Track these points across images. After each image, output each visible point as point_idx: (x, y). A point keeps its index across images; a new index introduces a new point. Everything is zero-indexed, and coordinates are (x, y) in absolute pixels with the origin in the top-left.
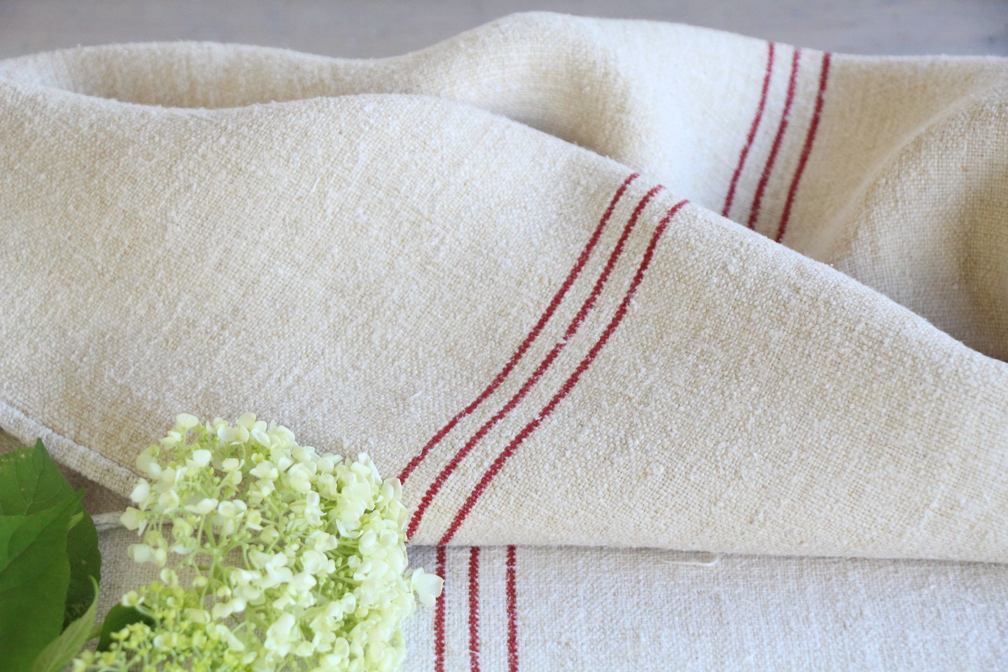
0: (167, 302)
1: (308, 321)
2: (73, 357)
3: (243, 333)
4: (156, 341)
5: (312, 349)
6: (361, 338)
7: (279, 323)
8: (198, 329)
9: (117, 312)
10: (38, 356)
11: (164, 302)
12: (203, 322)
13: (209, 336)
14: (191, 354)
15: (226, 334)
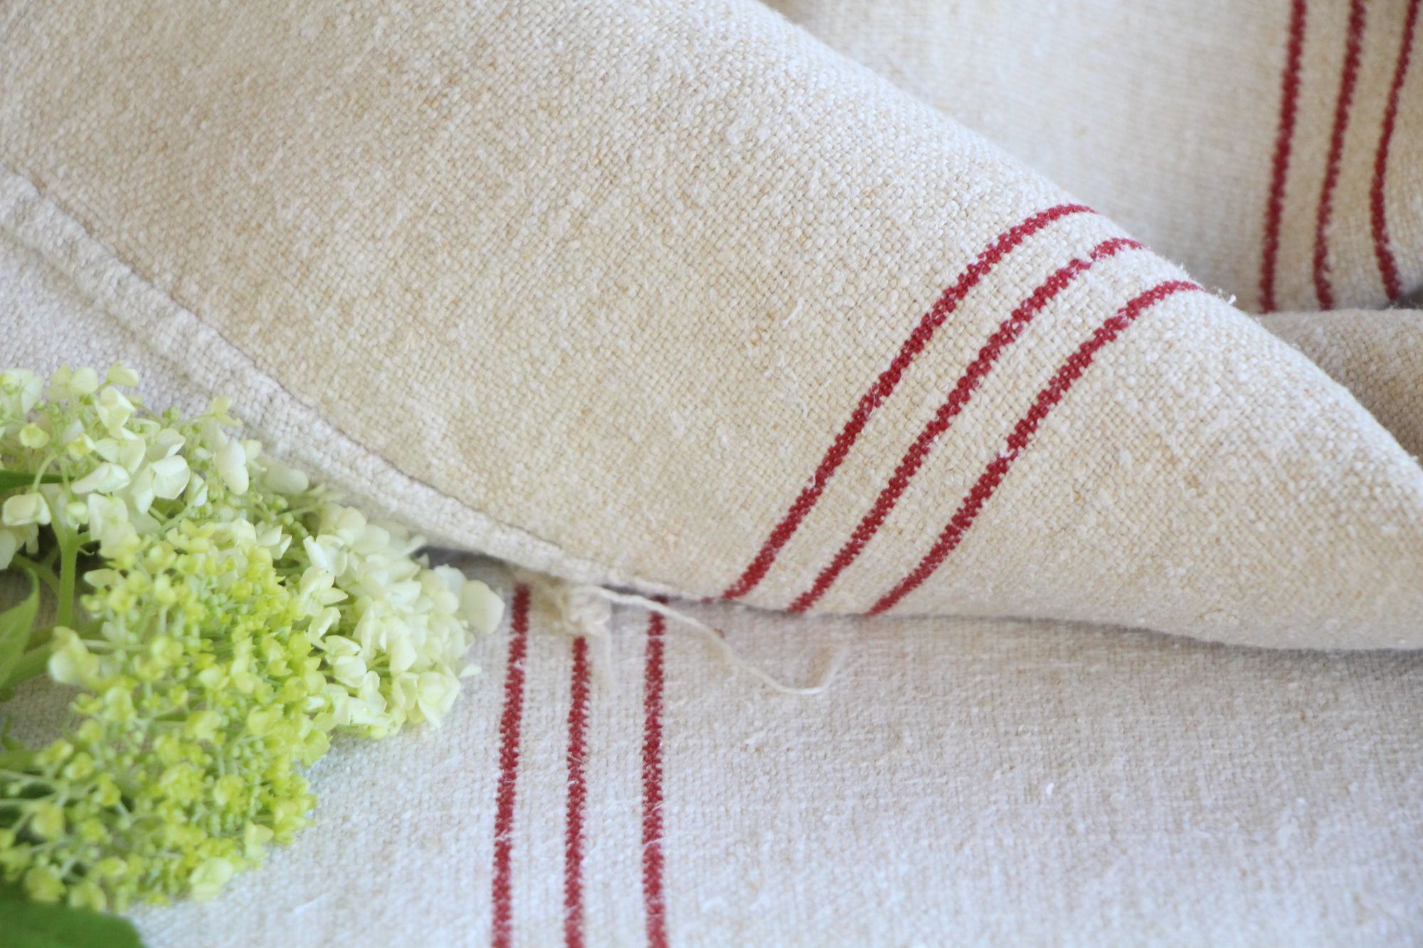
0: (358, 16)
1: (611, 83)
2: (186, 121)
3: (486, 96)
4: (329, 95)
5: (609, 145)
6: (708, 131)
7: (556, 81)
8: (405, 78)
9: (268, 30)
10: (128, 115)
11: (352, 13)
12: (417, 65)
13: (424, 95)
14: (387, 132)
15: (456, 92)
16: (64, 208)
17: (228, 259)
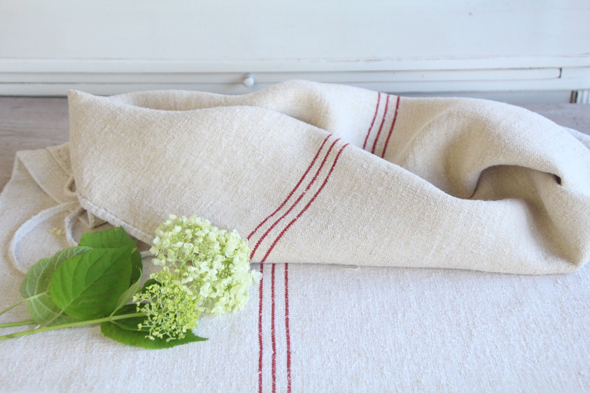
0: (166, 178)
1: (216, 184)
2: (133, 197)
3: (192, 189)
4: (162, 192)
5: (217, 194)
6: (234, 191)
7: (205, 185)
8: (177, 187)
9: (148, 182)
10: (121, 197)
11: (165, 178)
12: (179, 185)
13: (181, 190)
14: (174, 196)
15: (187, 189)
16: (111, 213)
17: (144, 219)
